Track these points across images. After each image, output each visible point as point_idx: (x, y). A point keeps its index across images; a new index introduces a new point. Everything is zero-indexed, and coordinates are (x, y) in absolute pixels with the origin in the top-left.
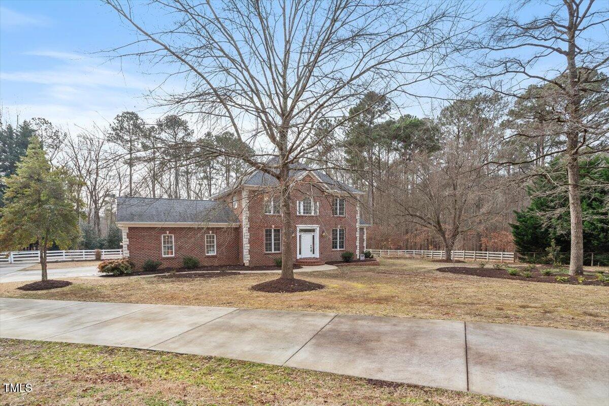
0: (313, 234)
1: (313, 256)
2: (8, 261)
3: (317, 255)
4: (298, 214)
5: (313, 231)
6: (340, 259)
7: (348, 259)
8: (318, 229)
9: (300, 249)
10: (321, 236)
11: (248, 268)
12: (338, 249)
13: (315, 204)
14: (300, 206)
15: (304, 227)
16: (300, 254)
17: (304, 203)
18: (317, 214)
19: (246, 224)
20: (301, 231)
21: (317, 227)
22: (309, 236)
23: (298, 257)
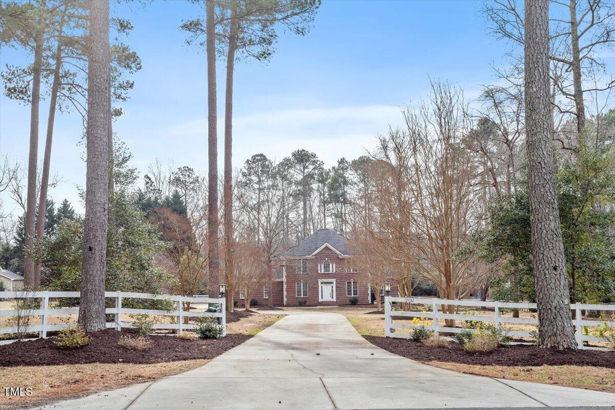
0: (331, 285)
1: (332, 300)
3: (334, 300)
4: (319, 272)
5: (332, 283)
6: (349, 303)
7: (354, 303)
8: (335, 282)
9: (322, 296)
10: (337, 287)
11: (285, 306)
12: (352, 296)
13: (333, 265)
14: (321, 267)
15: (325, 280)
16: (322, 298)
17: (324, 265)
18: (334, 272)
19: (284, 280)
20: (322, 283)
21: (334, 281)
22: (329, 286)
23: (320, 300)
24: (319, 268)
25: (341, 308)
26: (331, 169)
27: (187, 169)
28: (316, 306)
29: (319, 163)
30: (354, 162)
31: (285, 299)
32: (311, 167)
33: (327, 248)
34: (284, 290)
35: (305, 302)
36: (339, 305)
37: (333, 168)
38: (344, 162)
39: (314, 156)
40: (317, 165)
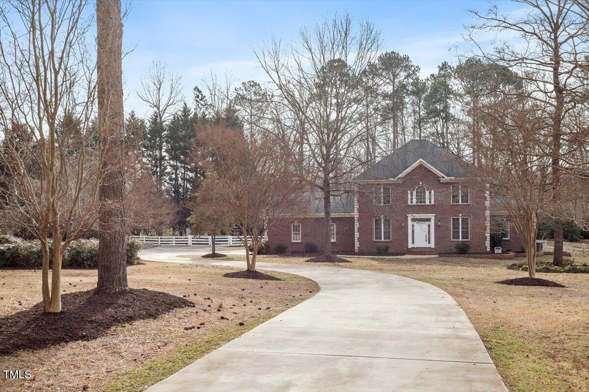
0: (427, 223)
1: (428, 246)
2: (208, 244)
3: (432, 245)
4: (409, 203)
5: (429, 220)
6: (455, 250)
7: (463, 251)
8: (433, 218)
9: (413, 239)
10: (436, 226)
11: (357, 254)
12: (461, 239)
13: (430, 193)
14: (412, 196)
15: (417, 216)
16: (413, 243)
17: (417, 192)
18: (433, 203)
19: (356, 215)
20: (414, 220)
21: (432, 216)
22: (425, 225)
23: (410, 246)
24: (409, 196)
25: (443, 258)
26: (429, 76)
27: (252, 83)
28: (404, 254)
29: (413, 68)
30: (460, 67)
31: (357, 244)
32: (403, 74)
33: (421, 166)
34: (356, 229)
35: (386, 249)
36: (439, 254)
37: (432, 76)
38: (446, 67)
39: (406, 59)
40: (411, 72)
